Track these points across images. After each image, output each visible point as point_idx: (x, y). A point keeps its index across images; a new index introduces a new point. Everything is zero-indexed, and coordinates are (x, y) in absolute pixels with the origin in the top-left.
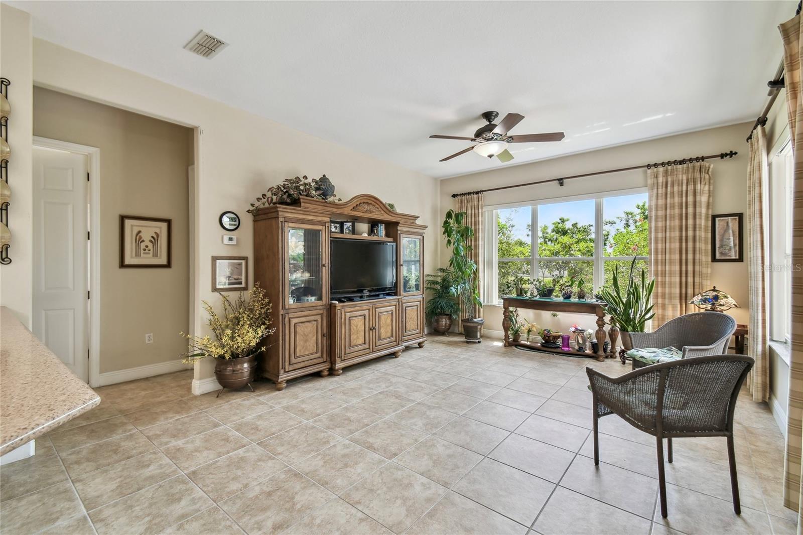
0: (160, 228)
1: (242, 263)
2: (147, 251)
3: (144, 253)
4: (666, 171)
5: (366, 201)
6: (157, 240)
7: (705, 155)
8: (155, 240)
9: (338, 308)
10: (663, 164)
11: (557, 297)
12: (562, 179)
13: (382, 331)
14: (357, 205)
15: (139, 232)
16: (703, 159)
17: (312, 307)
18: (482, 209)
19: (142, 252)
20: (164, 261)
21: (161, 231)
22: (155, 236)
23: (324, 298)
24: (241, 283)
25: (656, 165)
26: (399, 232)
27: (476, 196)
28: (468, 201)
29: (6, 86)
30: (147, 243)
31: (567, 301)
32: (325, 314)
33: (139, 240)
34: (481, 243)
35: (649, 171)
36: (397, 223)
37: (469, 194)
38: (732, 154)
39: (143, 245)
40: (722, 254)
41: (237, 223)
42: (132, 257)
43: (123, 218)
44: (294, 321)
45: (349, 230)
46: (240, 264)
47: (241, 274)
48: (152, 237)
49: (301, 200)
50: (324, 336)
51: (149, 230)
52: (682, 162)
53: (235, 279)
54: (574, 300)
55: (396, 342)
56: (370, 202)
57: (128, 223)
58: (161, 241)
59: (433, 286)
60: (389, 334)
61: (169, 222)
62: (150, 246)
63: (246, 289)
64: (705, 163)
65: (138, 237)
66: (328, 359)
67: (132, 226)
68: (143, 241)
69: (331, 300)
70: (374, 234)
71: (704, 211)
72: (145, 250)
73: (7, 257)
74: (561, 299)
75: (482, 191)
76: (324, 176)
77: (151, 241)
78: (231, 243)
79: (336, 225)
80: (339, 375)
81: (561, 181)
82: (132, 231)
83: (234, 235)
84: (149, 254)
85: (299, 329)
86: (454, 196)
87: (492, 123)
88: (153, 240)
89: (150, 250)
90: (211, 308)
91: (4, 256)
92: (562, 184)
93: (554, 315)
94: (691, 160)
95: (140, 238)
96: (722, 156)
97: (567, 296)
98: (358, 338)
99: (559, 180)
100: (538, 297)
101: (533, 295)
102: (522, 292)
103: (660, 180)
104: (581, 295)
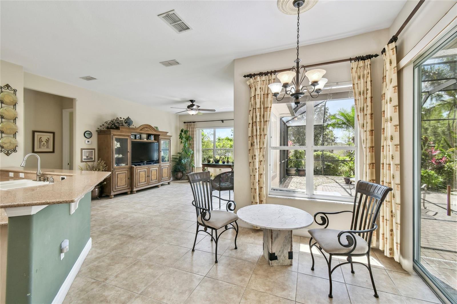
0: (50, 136)
1: (93, 151)
2: (44, 146)
3: (43, 147)
5: (146, 127)
6: (49, 141)
8: (47, 141)
9: (134, 168)
11: (220, 163)
13: (153, 177)
14: (142, 129)
15: (41, 138)
17: (124, 168)
18: (196, 129)
19: (42, 146)
20: (51, 150)
21: (50, 138)
22: (48, 139)
23: (129, 164)
24: (92, 159)
26: (160, 138)
27: (193, 123)
28: (190, 125)
29: (16, 92)
30: (44, 142)
31: (223, 164)
32: (129, 170)
33: (40, 141)
34: (195, 142)
36: (159, 135)
37: (191, 122)
39: (42, 143)
41: (91, 135)
42: (38, 148)
43: (34, 132)
44: (117, 173)
45: (139, 138)
46: (92, 152)
47: (92, 156)
48: (47, 140)
49: (120, 128)
50: (129, 178)
51: (45, 137)
53: (90, 157)
54: (226, 164)
55: (158, 181)
56: (148, 127)
57: (36, 134)
58: (50, 141)
59: (175, 160)
60: (155, 179)
61: (54, 133)
62: (45, 143)
63: (94, 161)
65: (40, 140)
66: (130, 187)
67: (38, 135)
68: (42, 141)
69: (132, 165)
70: (149, 139)
72: (43, 145)
73: (16, 150)
74: (222, 164)
75: (196, 122)
76: (128, 117)
77: (46, 142)
78: (88, 143)
79: (133, 136)
80: (135, 193)
81: (223, 121)
82: (38, 137)
83: (90, 140)
84: (45, 147)
85: (119, 176)
86: (185, 123)
87: (193, 103)
88: (46, 141)
89: (45, 145)
90: (82, 168)
91: (15, 150)
93: (220, 170)
95: (41, 140)
98: (143, 179)
100: (214, 163)
101: (213, 162)
102: (209, 162)
104: (228, 162)
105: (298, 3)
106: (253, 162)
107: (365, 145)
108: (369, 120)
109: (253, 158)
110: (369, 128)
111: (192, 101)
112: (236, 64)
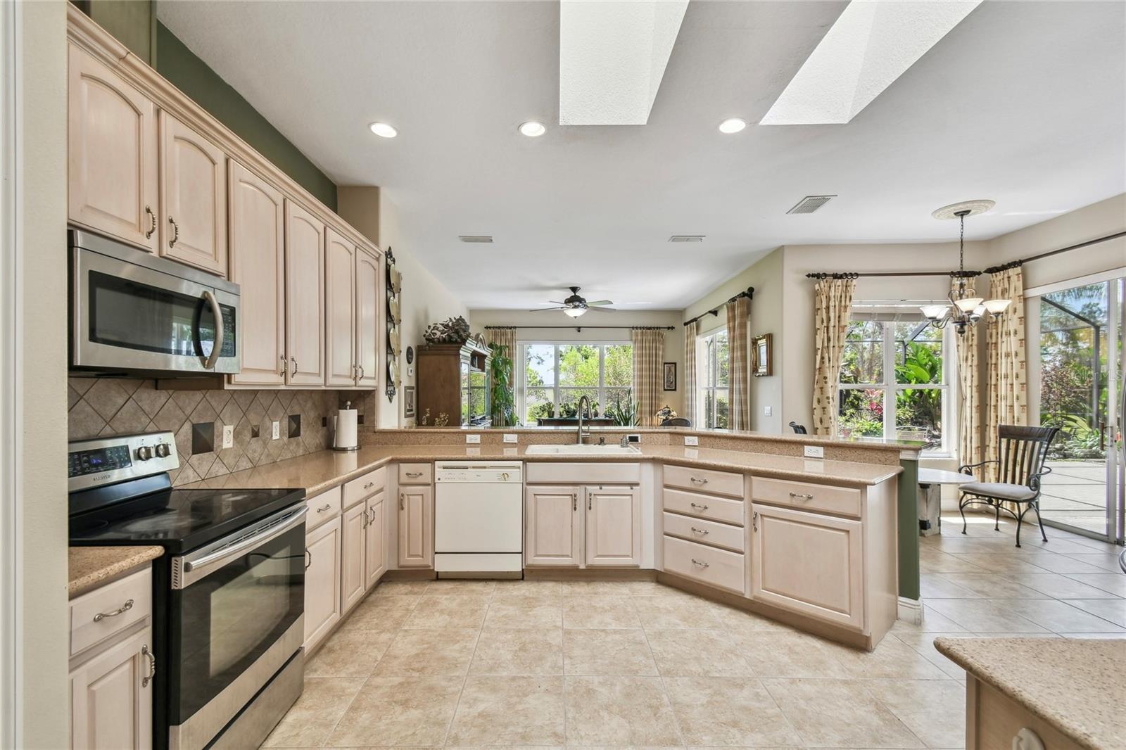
1: (411, 392)
4: (642, 333)
7: (661, 326)
10: (640, 328)
11: (579, 416)
12: (579, 328)
16: (660, 328)
18: (515, 343)
24: (413, 410)
25: (637, 328)
27: (509, 330)
28: (502, 334)
34: (514, 372)
35: (633, 331)
37: (503, 327)
38: (673, 328)
40: (667, 386)
41: (412, 357)
49: (467, 340)
52: (650, 328)
54: (591, 417)
64: (661, 331)
71: (661, 360)
75: (515, 327)
78: (409, 374)
81: (579, 329)
83: (410, 367)
86: (487, 328)
87: (577, 294)
92: (579, 331)
94: (654, 328)
96: (669, 328)
100: (565, 416)
101: (560, 416)
102: (551, 414)
103: (639, 338)
104: (596, 415)
105: (962, 214)
106: (824, 408)
107: (969, 383)
108: (975, 353)
109: (819, 401)
110: (975, 362)
111: (574, 289)
112: (786, 251)
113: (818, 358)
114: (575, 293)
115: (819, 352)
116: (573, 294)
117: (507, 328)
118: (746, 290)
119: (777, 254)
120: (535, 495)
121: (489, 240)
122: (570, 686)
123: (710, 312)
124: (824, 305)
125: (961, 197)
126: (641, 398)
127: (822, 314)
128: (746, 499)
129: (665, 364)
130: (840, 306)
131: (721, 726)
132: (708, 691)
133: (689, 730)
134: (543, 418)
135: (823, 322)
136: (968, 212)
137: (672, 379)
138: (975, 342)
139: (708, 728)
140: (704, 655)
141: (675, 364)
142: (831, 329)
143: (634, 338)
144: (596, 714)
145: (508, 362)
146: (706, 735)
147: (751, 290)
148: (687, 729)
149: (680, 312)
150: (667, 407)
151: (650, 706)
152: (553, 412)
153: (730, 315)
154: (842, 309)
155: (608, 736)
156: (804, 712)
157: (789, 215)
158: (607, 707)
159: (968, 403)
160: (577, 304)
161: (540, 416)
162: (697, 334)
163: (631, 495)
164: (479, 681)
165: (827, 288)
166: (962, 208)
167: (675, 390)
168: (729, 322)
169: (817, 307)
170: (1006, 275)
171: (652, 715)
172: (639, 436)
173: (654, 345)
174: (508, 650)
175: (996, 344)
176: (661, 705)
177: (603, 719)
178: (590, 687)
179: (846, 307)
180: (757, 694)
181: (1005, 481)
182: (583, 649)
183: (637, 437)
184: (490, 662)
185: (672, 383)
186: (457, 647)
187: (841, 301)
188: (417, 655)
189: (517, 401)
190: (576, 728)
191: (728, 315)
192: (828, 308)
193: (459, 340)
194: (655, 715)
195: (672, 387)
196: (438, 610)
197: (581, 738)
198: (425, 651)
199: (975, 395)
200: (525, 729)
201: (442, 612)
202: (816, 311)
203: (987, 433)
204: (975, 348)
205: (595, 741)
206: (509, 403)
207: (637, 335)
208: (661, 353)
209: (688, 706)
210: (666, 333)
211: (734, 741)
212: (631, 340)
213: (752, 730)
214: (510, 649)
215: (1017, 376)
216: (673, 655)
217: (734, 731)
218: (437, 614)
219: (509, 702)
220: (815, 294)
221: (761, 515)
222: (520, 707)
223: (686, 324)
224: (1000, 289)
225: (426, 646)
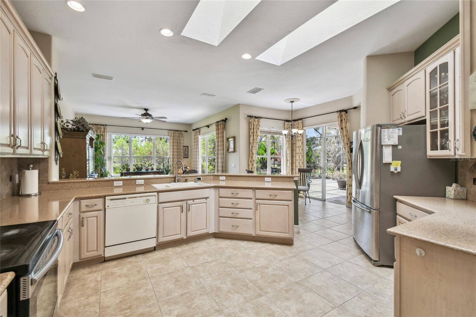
4: (174, 133)
10: (173, 130)
11: (143, 171)
12: (143, 128)
16: (181, 131)
18: (106, 133)
25: (171, 130)
27: (102, 127)
28: (98, 128)
34: (106, 149)
35: (170, 132)
37: (98, 125)
38: (187, 131)
52: (177, 131)
54: (150, 171)
71: (182, 145)
74: (145, 171)
75: (106, 125)
81: (143, 129)
92: (143, 130)
94: (179, 131)
96: (185, 131)
97: (147, 170)
99: (142, 128)
100: (136, 170)
101: (134, 170)
102: (128, 170)
103: (172, 134)
104: (152, 169)
105: (292, 102)
106: (252, 164)
107: (289, 156)
108: (290, 146)
109: (251, 162)
110: (290, 149)
111: (146, 110)
112: (241, 106)
113: (251, 146)
114: (146, 111)
115: (251, 144)
116: (146, 112)
117: (101, 125)
118: (224, 119)
119: (237, 106)
120: (163, 208)
121: (110, 78)
122: (209, 289)
123: (206, 126)
124: (252, 128)
125: (292, 96)
126: (173, 161)
127: (252, 130)
128: (254, 199)
129: (184, 146)
130: (257, 128)
131: (271, 284)
132: (259, 273)
133: (262, 289)
134: (123, 172)
135: (252, 133)
136: (294, 101)
137: (187, 153)
138: (290, 143)
139: (267, 286)
140: (249, 260)
141: (188, 147)
142: (255, 136)
143: (170, 135)
144: (227, 296)
145: (102, 143)
146: (268, 289)
147: (226, 119)
148: (261, 289)
149: (190, 125)
150: (185, 165)
151: (244, 286)
152: (130, 169)
153: (217, 128)
154: (258, 129)
155: (237, 303)
156: (289, 270)
157: (248, 93)
158: (229, 292)
159: (289, 162)
160: (148, 117)
161: (122, 171)
162: (199, 135)
163: (206, 203)
164: (165, 302)
165: (253, 121)
166: (292, 100)
167: (188, 158)
168: (216, 131)
169: (250, 128)
170: (298, 122)
171: (247, 289)
172: (201, 177)
173: (179, 138)
174: (170, 284)
175: (295, 143)
176: (247, 283)
177: (231, 297)
178: (218, 287)
179: (258, 128)
180: (273, 269)
181: (302, 186)
182: (204, 272)
183: (200, 178)
184: (165, 292)
185: (186, 155)
186: (141, 290)
187: (257, 126)
188: (121, 302)
189: (108, 163)
190: (223, 305)
191: (216, 128)
192: (254, 128)
193: (84, 130)
194: (248, 288)
195: (186, 156)
196: (117, 277)
197: (228, 308)
198: (124, 298)
199: (290, 159)
200: (202, 314)
201: (120, 276)
202: (250, 129)
203: (293, 171)
204: (290, 144)
205: (233, 306)
206: (103, 164)
207: (171, 133)
208: (182, 142)
209: (256, 281)
210: (184, 133)
211: (278, 287)
212: (169, 136)
213: (280, 282)
214: (171, 283)
215: (301, 154)
216: (239, 264)
217: (275, 284)
218: (118, 279)
219: (187, 306)
220: (249, 123)
221: (259, 204)
222: (194, 306)
223: (193, 130)
224: (296, 126)
225: (123, 296)
